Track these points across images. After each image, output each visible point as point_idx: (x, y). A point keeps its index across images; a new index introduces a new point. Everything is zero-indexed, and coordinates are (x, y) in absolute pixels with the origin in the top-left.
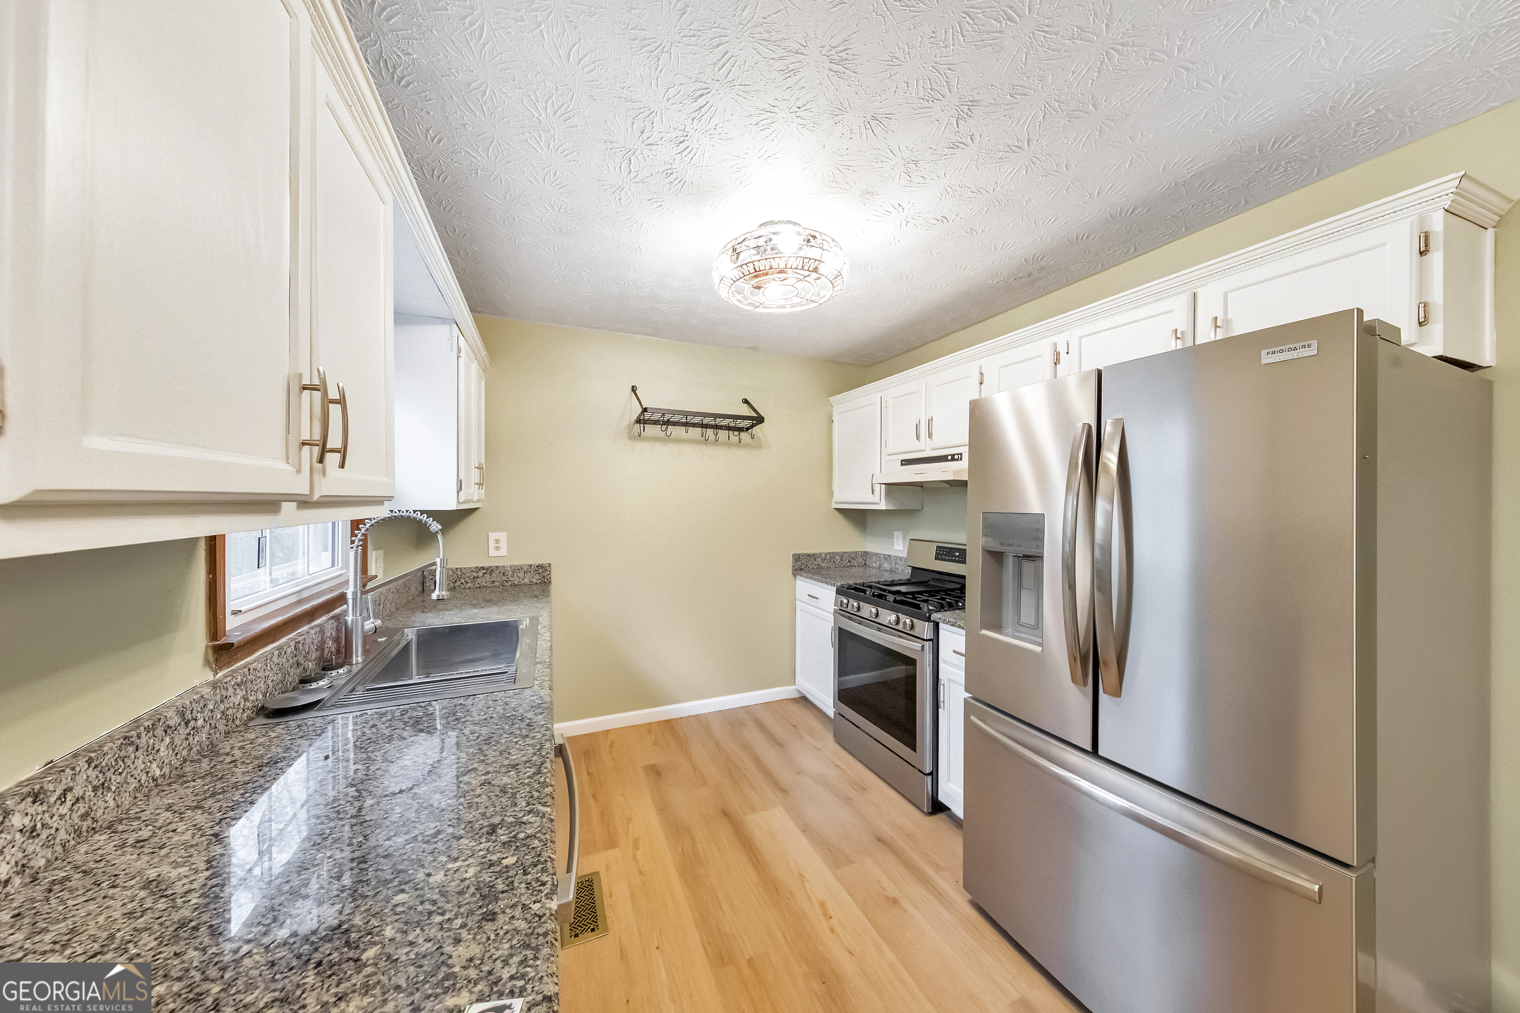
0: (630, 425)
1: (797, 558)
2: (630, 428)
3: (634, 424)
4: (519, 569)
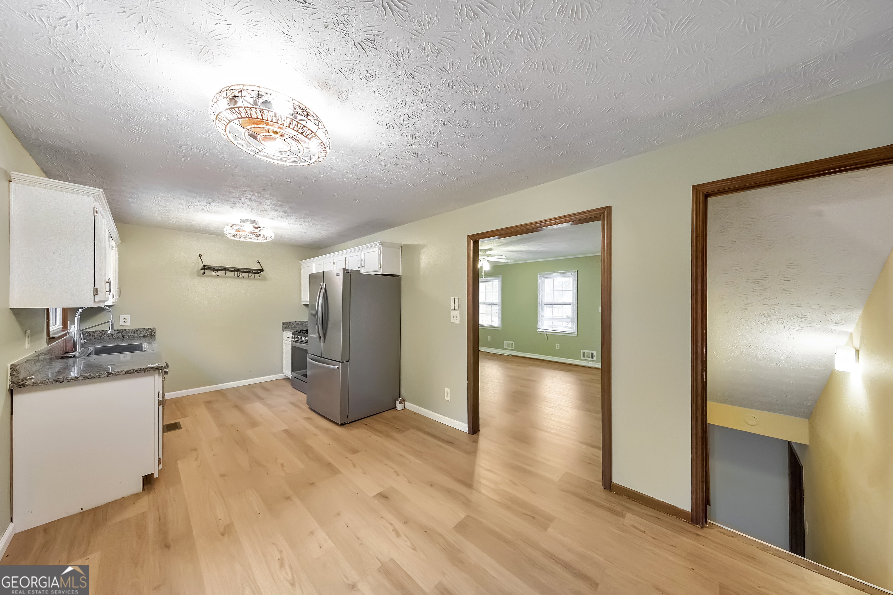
0: (198, 270)
1: (284, 324)
2: (198, 272)
3: (200, 270)
4: (138, 330)
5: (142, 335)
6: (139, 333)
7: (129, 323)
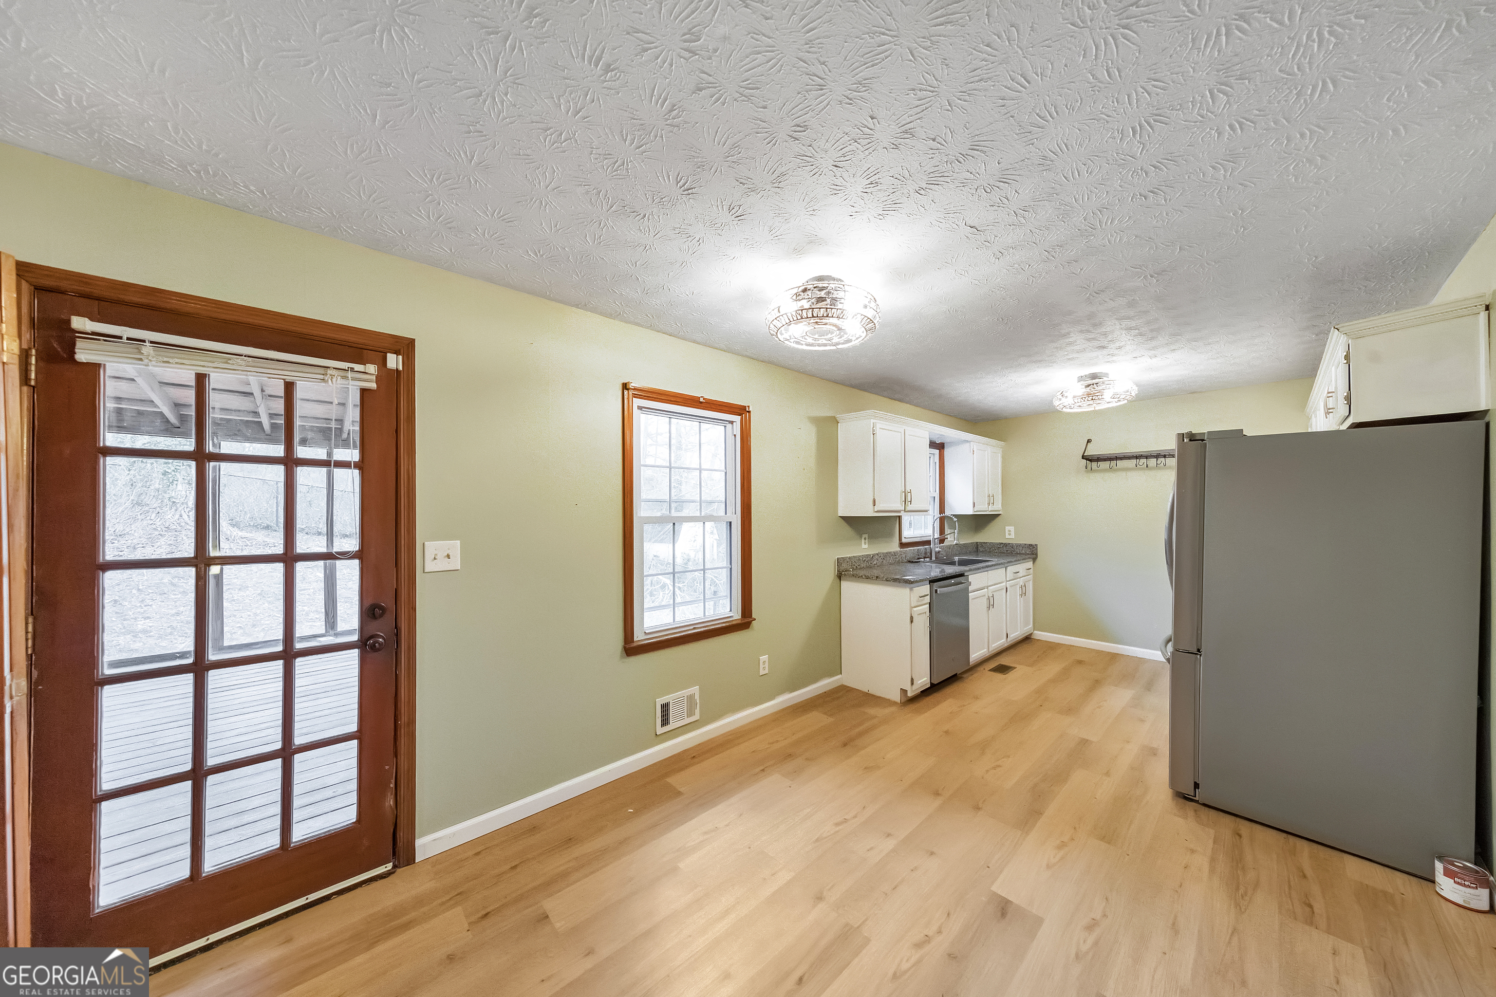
0: (1079, 462)
2: (1080, 465)
3: (1089, 463)
4: (1020, 545)
5: (1023, 552)
6: (1021, 548)
7: (1013, 536)
